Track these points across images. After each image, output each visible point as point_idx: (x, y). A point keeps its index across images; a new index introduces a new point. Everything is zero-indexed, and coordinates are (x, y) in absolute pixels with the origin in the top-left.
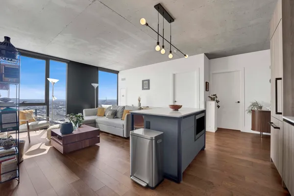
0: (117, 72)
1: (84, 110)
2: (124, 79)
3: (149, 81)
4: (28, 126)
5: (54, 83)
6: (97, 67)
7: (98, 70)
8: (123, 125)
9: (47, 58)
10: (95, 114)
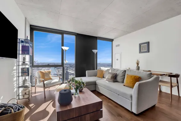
0: (112, 40)
1: (86, 71)
2: (118, 45)
3: (148, 43)
4: (44, 84)
5: (66, 50)
6: (96, 37)
7: (97, 40)
8: (131, 97)
9: (62, 33)
10: (96, 76)
